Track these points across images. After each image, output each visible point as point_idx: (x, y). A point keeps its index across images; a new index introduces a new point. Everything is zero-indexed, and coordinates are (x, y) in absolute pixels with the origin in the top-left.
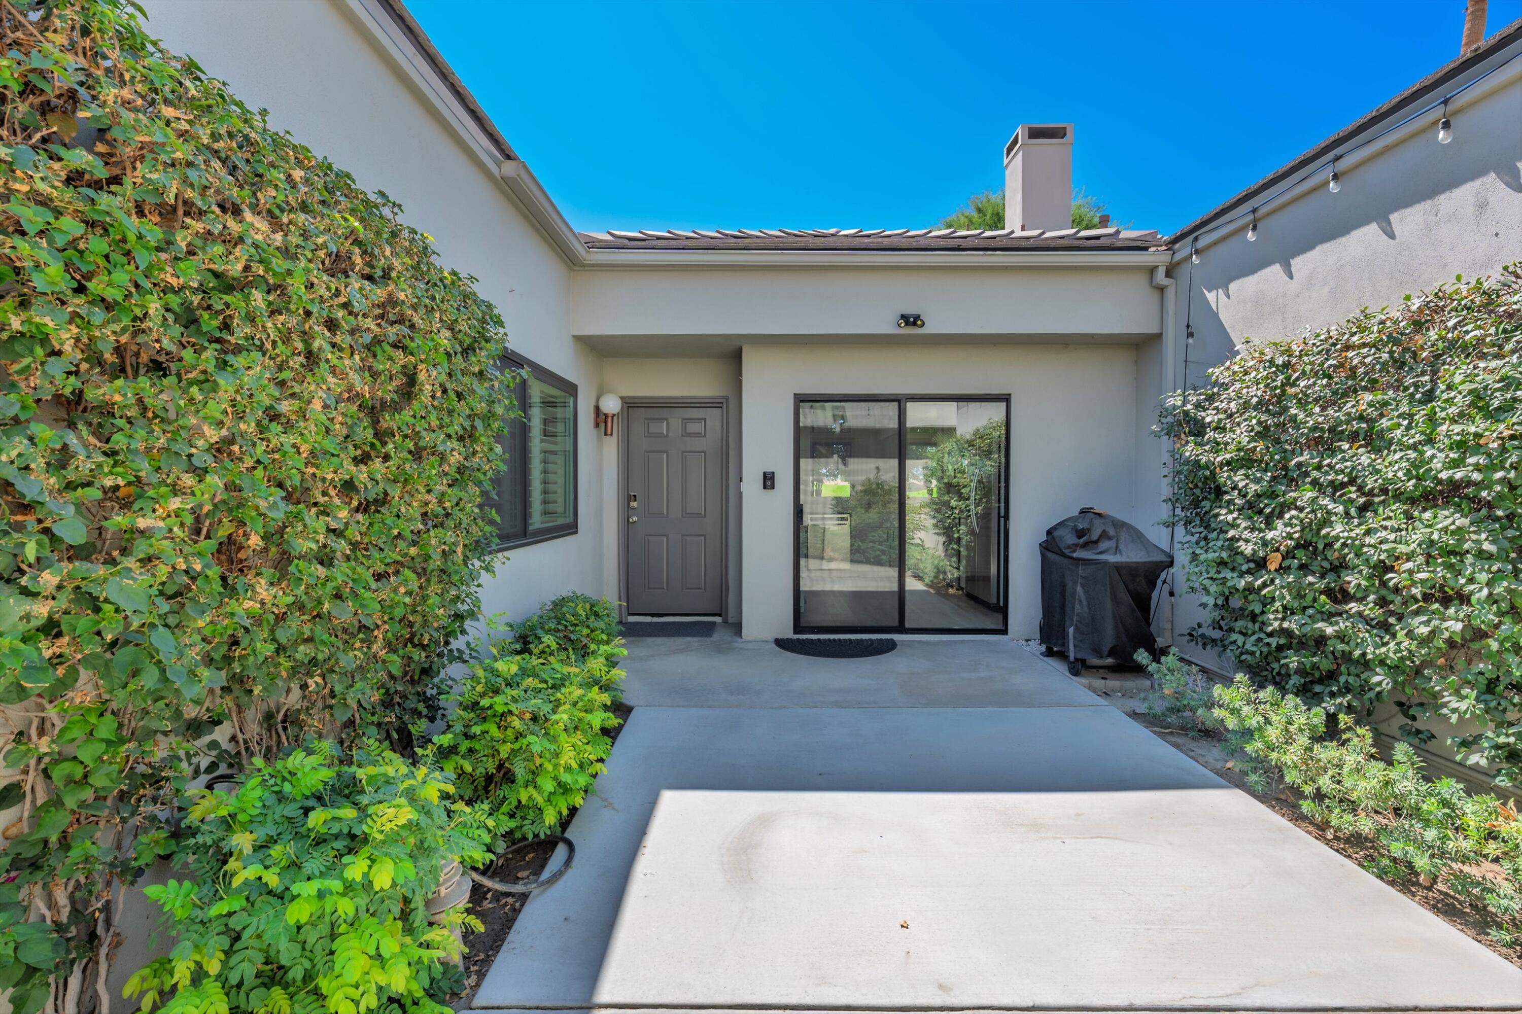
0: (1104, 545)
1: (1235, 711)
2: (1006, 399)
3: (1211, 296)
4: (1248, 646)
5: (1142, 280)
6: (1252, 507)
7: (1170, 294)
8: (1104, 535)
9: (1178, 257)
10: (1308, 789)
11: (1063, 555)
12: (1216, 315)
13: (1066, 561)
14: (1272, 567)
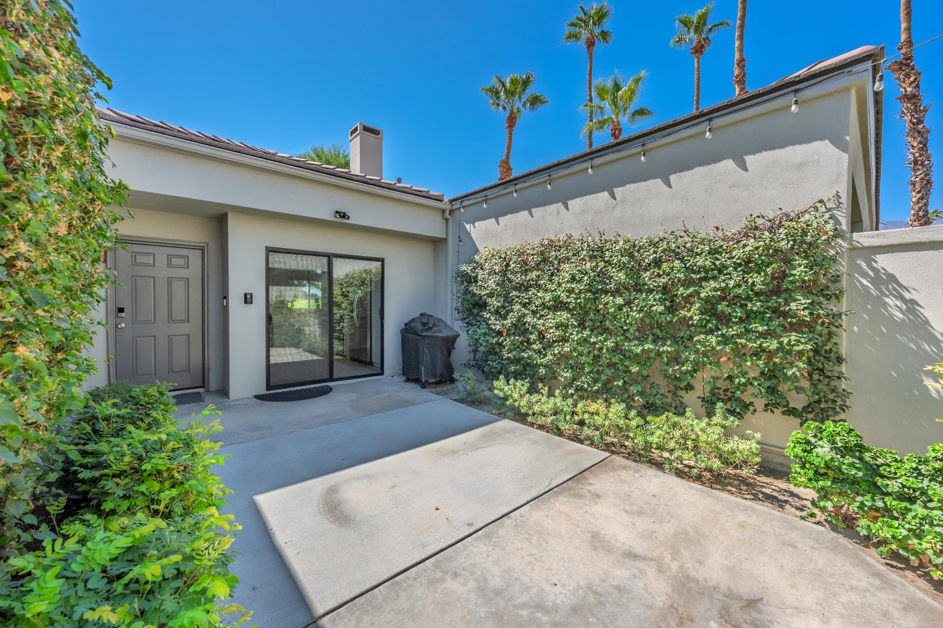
0: (435, 329)
1: (502, 390)
2: (382, 260)
3: (468, 226)
4: (495, 365)
5: (439, 215)
6: (497, 312)
7: (450, 222)
8: (434, 325)
9: (454, 207)
10: (530, 412)
11: (416, 334)
12: (470, 234)
13: (418, 337)
14: (505, 334)
